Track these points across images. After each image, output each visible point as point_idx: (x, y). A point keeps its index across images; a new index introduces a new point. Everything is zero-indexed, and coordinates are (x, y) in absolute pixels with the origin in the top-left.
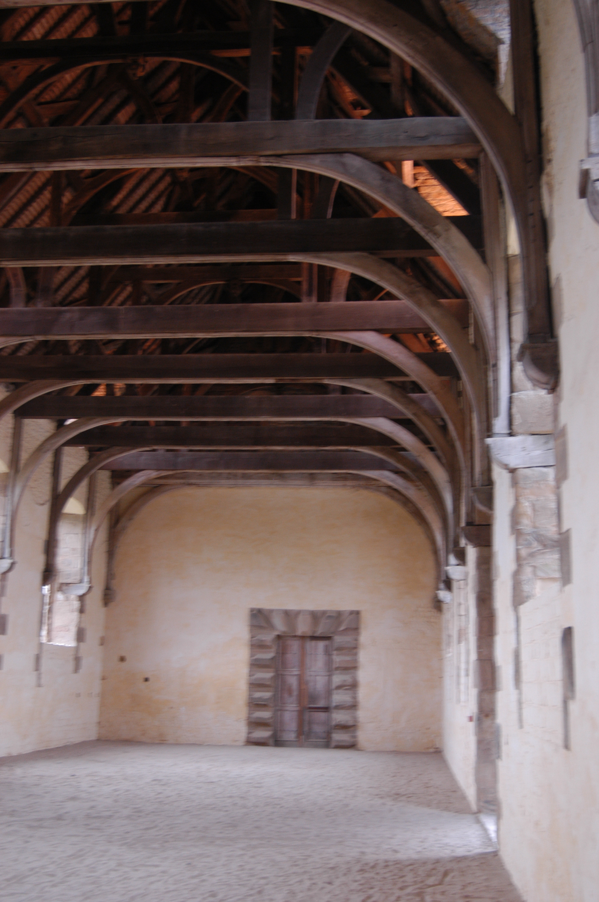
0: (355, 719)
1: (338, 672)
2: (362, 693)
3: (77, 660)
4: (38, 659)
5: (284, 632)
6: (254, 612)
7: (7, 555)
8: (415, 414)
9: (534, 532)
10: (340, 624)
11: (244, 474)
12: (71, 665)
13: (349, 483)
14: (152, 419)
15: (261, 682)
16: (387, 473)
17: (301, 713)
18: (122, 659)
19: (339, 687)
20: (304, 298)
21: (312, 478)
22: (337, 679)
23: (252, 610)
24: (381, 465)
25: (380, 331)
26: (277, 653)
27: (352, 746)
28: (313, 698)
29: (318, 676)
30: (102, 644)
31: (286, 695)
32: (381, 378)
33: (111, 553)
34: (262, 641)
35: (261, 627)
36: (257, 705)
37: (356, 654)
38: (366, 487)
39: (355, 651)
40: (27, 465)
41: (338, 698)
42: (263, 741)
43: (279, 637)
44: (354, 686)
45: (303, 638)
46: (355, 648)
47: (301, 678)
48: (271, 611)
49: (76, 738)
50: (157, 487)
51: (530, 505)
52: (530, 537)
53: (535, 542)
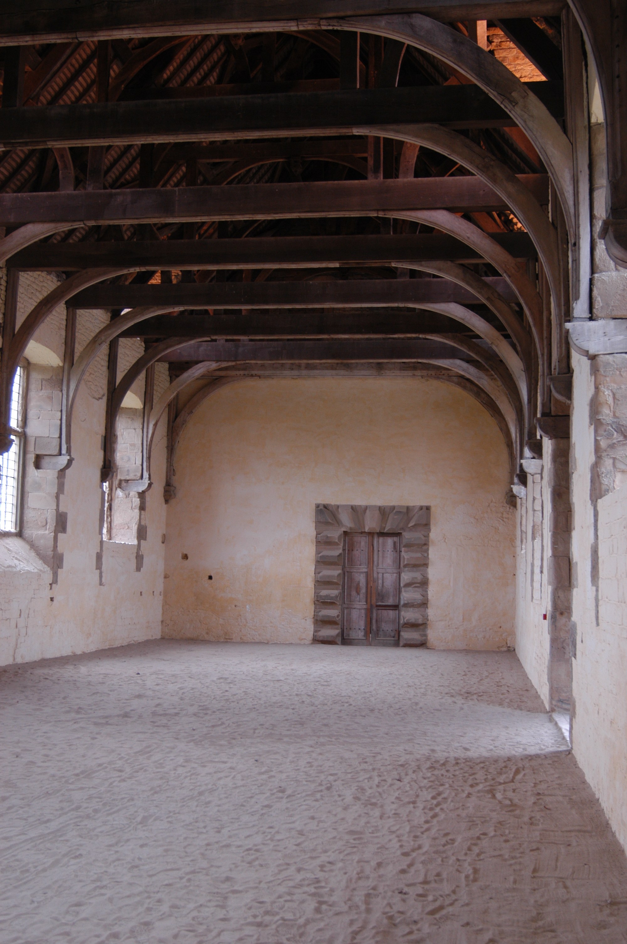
0: (426, 618)
1: (406, 569)
2: (432, 591)
3: (139, 558)
4: (99, 557)
5: (351, 528)
6: (321, 507)
7: (64, 451)
8: (488, 299)
9: (614, 422)
10: (409, 521)
11: (308, 364)
12: (133, 563)
13: (418, 373)
14: (210, 308)
15: (327, 580)
16: (458, 362)
17: (369, 612)
18: (185, 557)
19: (408, 585)
20: (370, 175)
21: (380, 367)
22: (406, 577)
23: (318, 506)
24: (452, 354)
25: (451, 210)
26: (344, 550)
27: (422, 645)
28: (381, 596)
29: (387, 573)
30: (164, 542)
31: (354, 593)
32: (452, 261)
33: (171, 449)
34: (327, 537)
35: (327, 523)
36: (324, 603)
37: (427, 551)
38: (437, 378)
39: (425, 547)
40: (81, 357)
41: (407, 595)
42: (330, 639)
43: (346, 533)
44: (424, 583)
45: (371, 534)
46: (426, 544)
47: (368, 576)
48: (338, 507)
49: (140, 636)
50: (217, 379)
51: (611, 394)
52: (610, 428)
53: (615, 433)
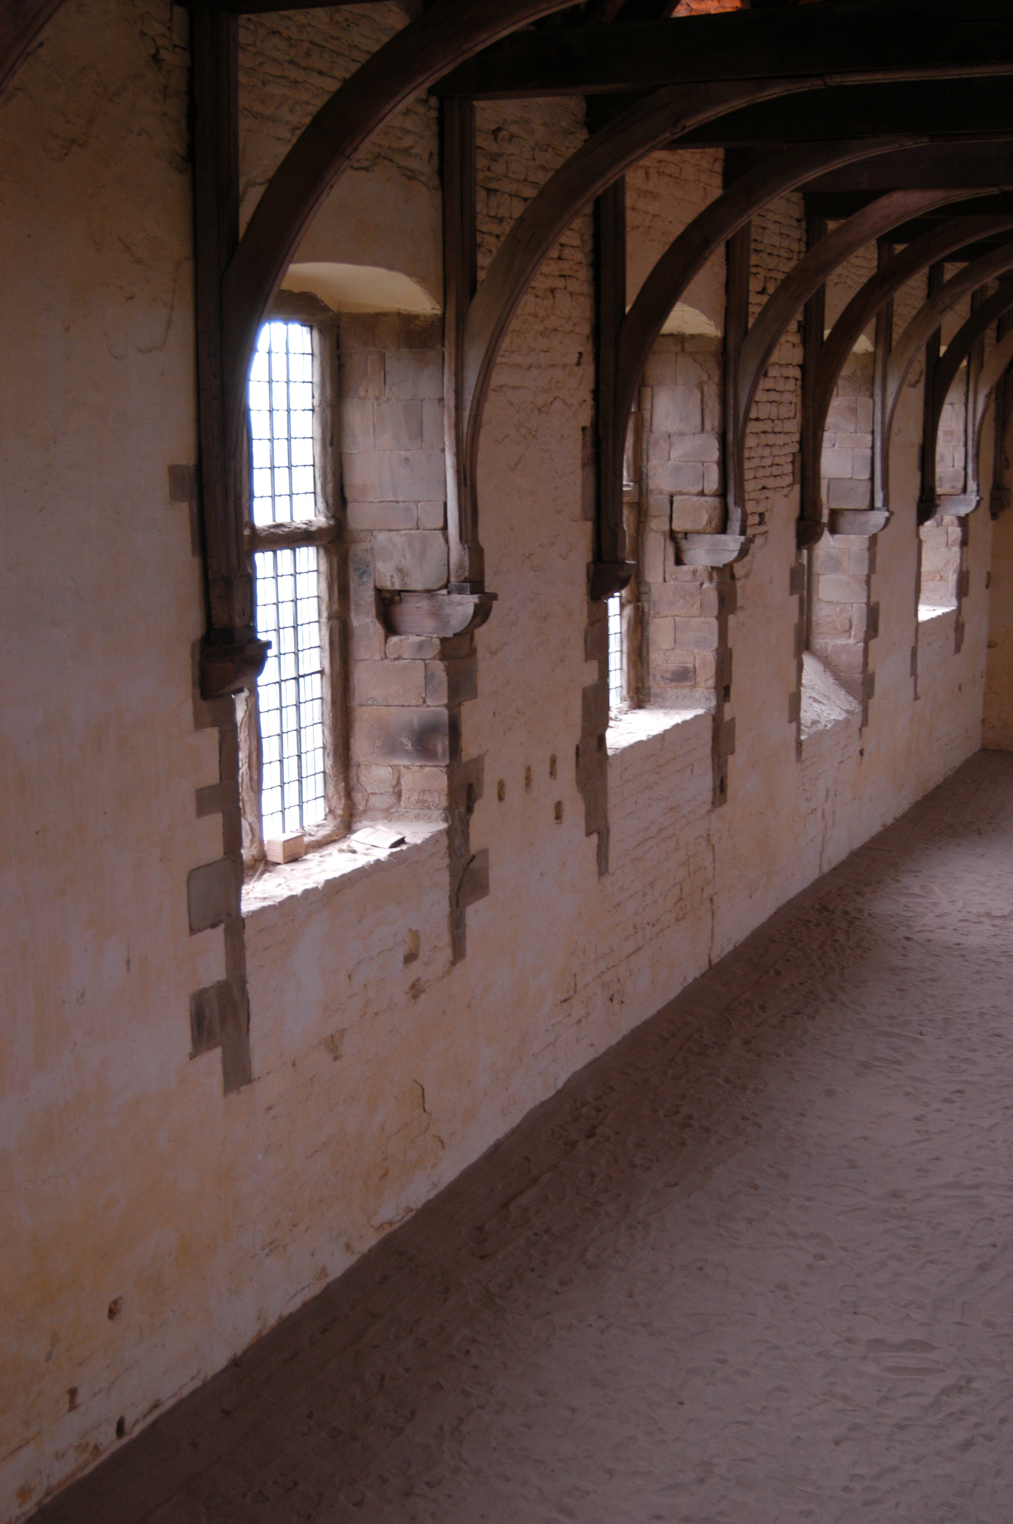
3: (960, 630)
4: (914, 654)
7: (879, 503)
30: (987, 587)
40: (906, 335)
49: (958, 758)
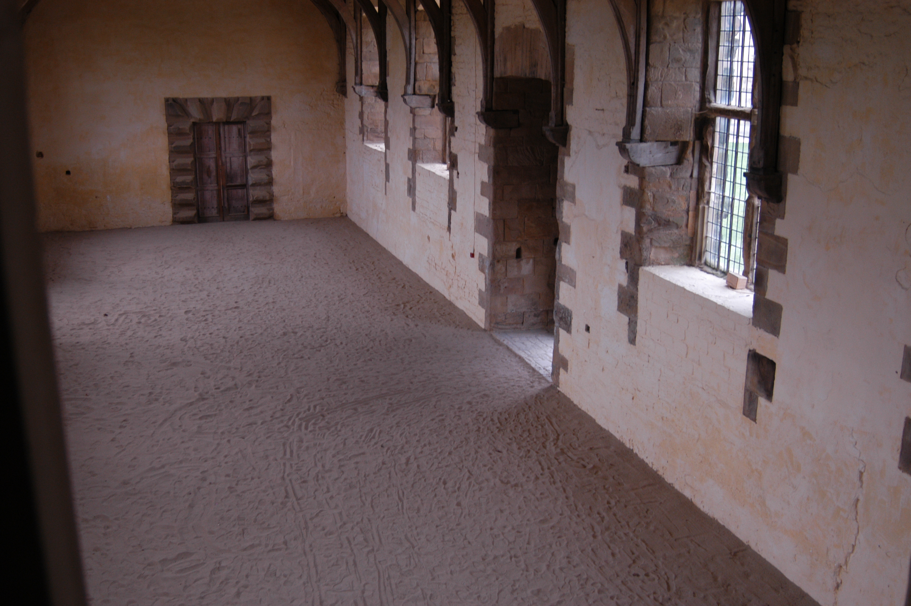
0: (272, 195)
1: (252, 153)
5: (200, 120)
9: (652, 214)
10: (252, 110)
15: (181, 167)
17: (220, 192)
18: (40, 155)
19: (254, 167)
22: (252, 160)
23: (167, 100)
26: (194, 138)
27: (271, 217)
28: (231, 177)
29: (234, 157)
31: (205, 176)
34: (179, 128)
35: (177, 116)
36: (181, 188)
37: (269, 136)
39: (268, 133)
41: (254, 176)
42: (188, 220)
43: (194, 124)
44: (269, 164)
45: (218, 124)
46: (269, 130)
47: (217, 160)
48: (186, 100)
51: (652, 195)
52: (650, 218)
53: (653, 222)
